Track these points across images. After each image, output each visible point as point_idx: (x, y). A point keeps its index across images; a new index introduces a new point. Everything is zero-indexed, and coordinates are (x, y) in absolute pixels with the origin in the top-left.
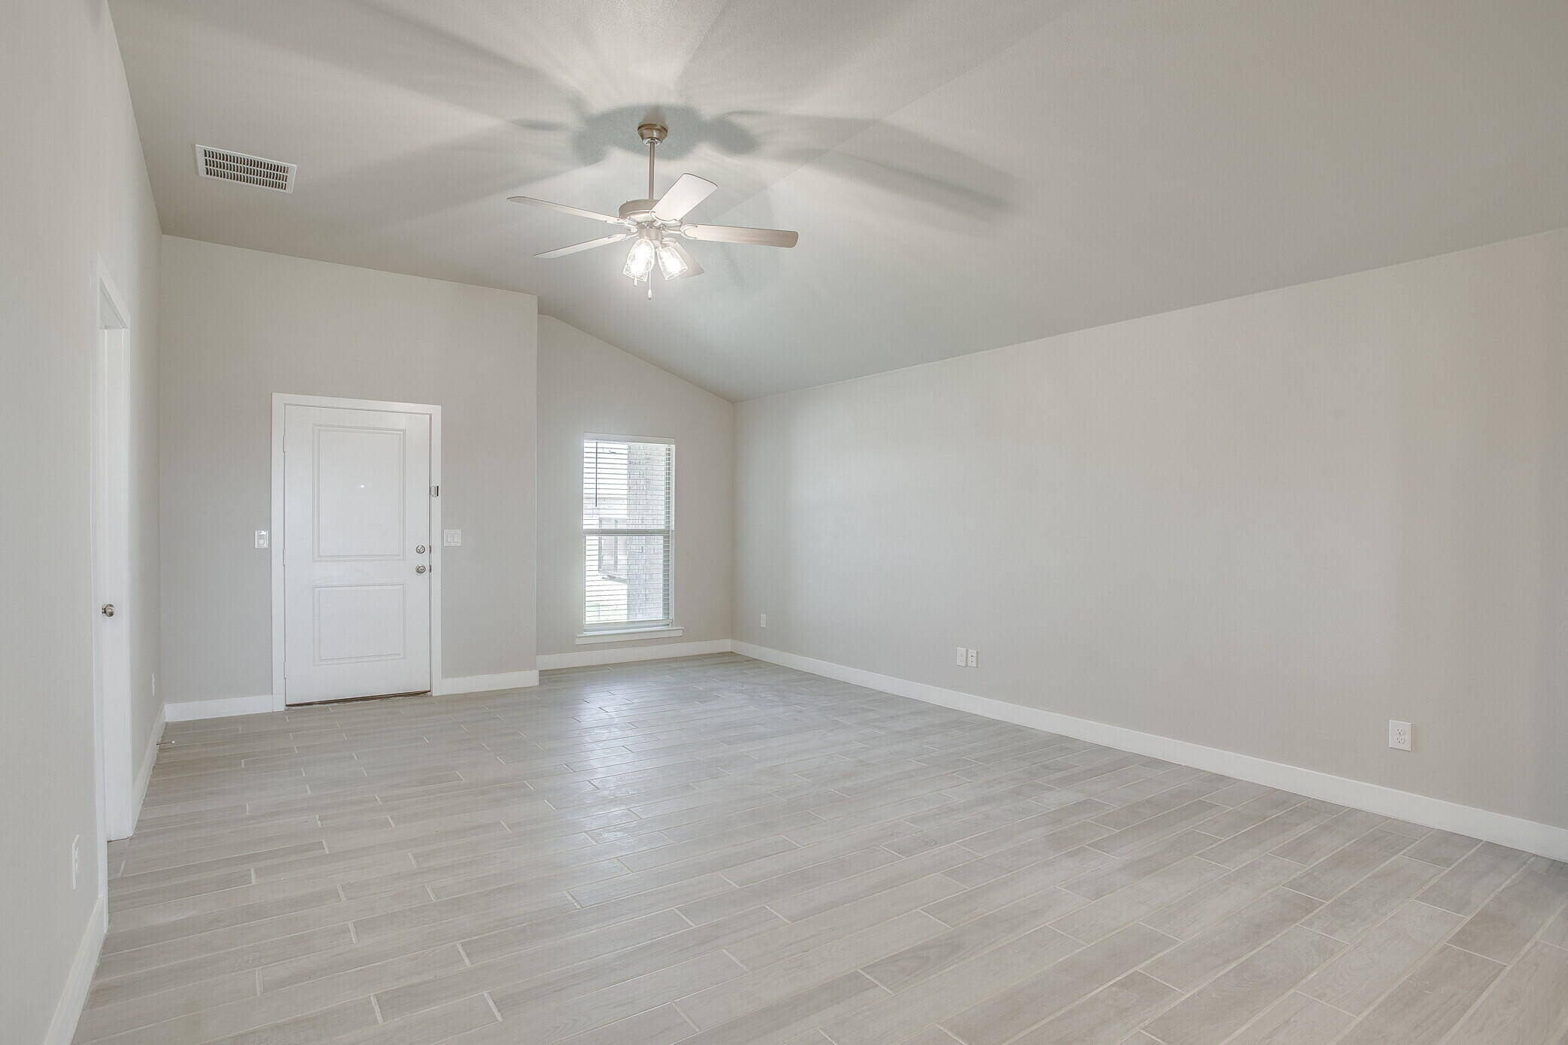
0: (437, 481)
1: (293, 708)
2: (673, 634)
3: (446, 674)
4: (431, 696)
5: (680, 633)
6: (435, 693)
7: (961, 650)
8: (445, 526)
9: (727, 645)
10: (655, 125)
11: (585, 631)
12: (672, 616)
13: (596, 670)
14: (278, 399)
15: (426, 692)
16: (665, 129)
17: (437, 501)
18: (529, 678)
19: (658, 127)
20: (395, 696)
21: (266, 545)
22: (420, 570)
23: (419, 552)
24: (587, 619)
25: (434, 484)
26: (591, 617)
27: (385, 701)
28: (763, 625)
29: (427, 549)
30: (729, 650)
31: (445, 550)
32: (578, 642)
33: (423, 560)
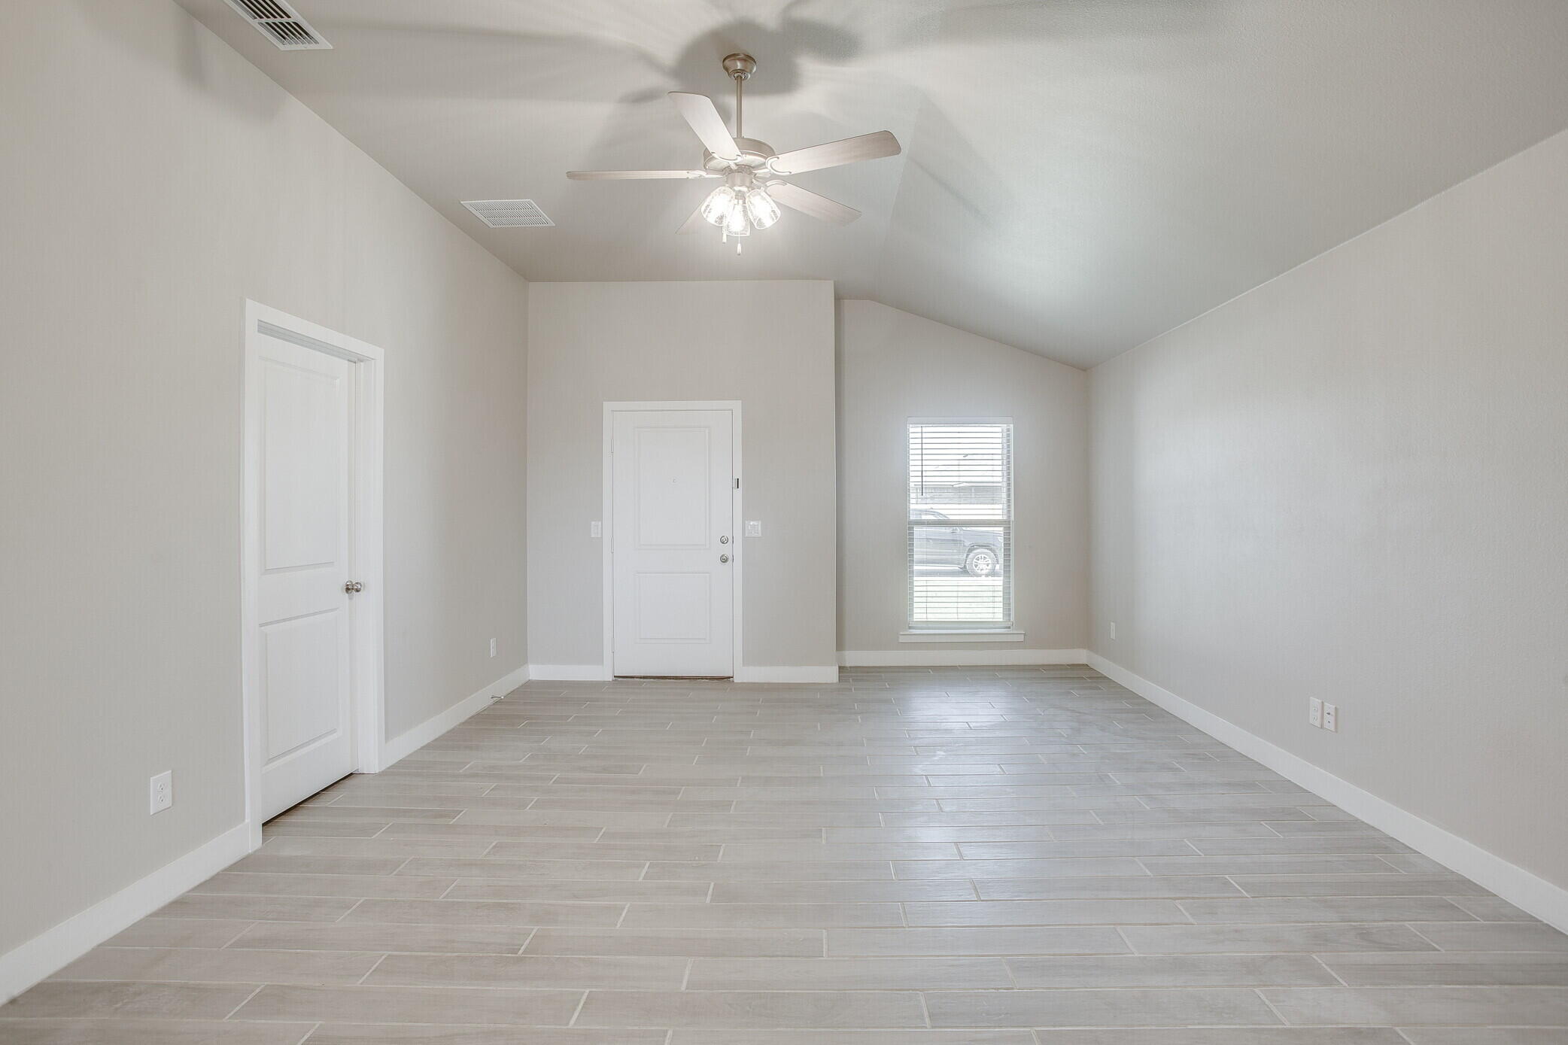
0: (738, 475)
1: (620, 679)
2: (1010, 639)
3: (748, 661)
4: (733, 681)
5: (1021, 638)
6: (736, 680)
7: (1315, 702)
8: (746, 517)
9: (1080, 656)
10: (738, 55)
11: (910, 628)
12: (1012, 618)
13: (916, 672)
14: (607, 406)
15: (729, 678)
16: (750, 57)
17: (738, 493)
18: (829, 674)
19: (742, 56)
20: (702, 678)
21: (599, 536)
22: (724, 560)
23: (723, 543)
24: (915, 616)
25: (735, 477)
26: (919, 615)
27: (693, 681)
28: (1113, 636)
29: (730, 541)
30: (1085, 662)
31: (745, 539)
32: (902, 639)
33: (726, 550)
